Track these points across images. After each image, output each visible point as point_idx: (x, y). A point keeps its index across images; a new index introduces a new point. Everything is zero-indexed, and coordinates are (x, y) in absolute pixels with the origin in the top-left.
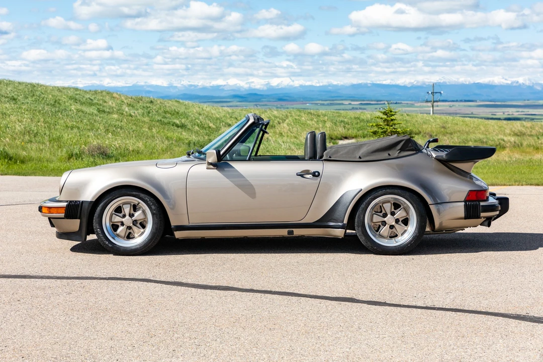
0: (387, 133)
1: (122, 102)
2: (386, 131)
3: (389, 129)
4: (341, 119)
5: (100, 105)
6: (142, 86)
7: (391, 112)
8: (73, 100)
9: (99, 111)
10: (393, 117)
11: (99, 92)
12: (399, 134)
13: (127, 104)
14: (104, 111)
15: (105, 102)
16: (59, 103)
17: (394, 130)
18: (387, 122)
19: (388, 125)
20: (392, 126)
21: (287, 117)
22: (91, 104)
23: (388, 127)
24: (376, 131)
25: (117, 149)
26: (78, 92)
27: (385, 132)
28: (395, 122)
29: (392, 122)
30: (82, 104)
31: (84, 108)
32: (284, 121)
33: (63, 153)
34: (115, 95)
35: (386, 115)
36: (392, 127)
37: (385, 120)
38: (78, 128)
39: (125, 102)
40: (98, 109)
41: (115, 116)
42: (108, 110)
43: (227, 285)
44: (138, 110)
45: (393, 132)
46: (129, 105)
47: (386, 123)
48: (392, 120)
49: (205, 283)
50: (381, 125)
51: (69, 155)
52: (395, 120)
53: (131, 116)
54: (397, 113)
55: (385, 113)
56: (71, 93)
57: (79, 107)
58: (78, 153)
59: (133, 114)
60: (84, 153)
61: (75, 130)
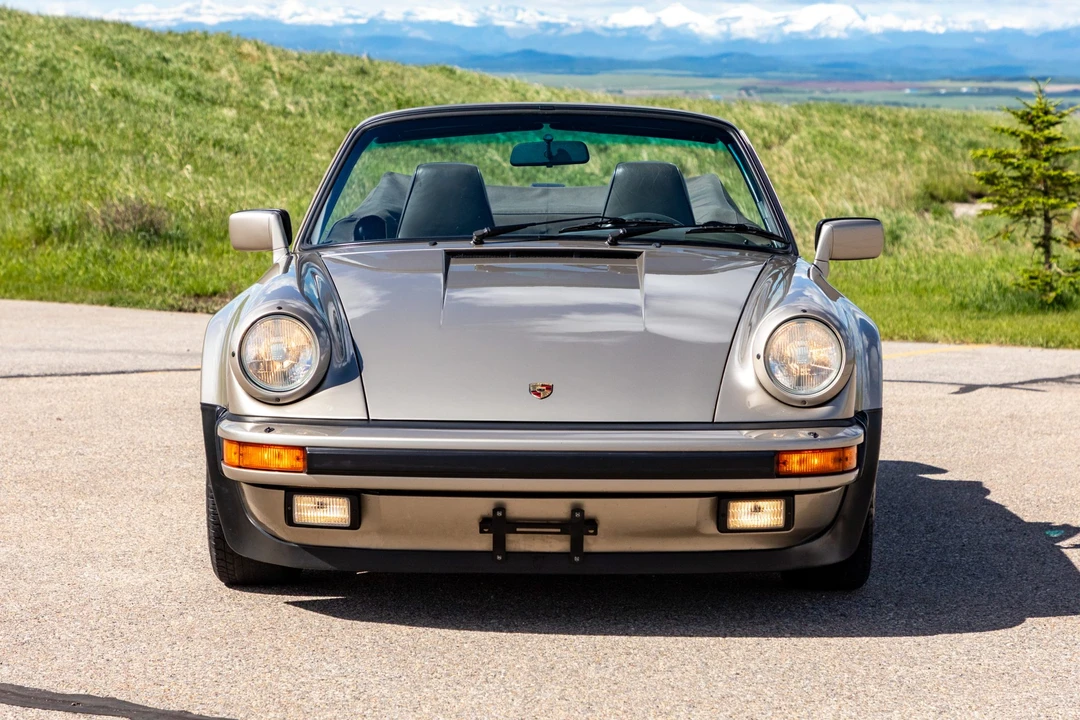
0: (1033, 181)
1: (266, 68)
2: (1029, 175)
3: (1037, 168)
4: (972, 136)
5: (191, 77)
6: (397, 25)
7: (1047, 113)
8: (103, 61)
9: (182, 98)
10: (1055, 131)
11: (197, 39)
12: (1071, 184)
13: (281, 75)
14: (198, 98)
15: (209, 68)
16: (54, 69)
17: (1052, 173)
18: (1034, 148)
19: (1033, 156)
20: (1047, 159)
21: (795, 126)
22: (159, 76)
23: (1034, 163)
24: (994, 175)
25: (199, 216)
26: (124, 37)
27: (1025, 178)
28: (1057, 147)
29: (1046, 148)
30: (131, 72)
31: (135, 87)
32: (783, 138)
33: (20, 224)
34: (247, 48)
35: (1031, 122)
36: (1047, 164)
37: (1026, 141)
38: (92, 146)
39: (275, 69)
40: (182, 89)
41: (229, 113)
42: (210, 93)
43: (113, 694)
44: (311, 95)
45: (1051, 178)
46: (285, 79)
47: (1030, 149)
48: (1049, 140)
49: (46, 685)
50: (1013, 156)
51: (39, 230)
52: (1059, 140)
53: (285, 113)
54: (1065, 119)
55: (1027, 118)
56: (102, 38)
57: (118, 81)
58: (68, 223)
59: (291, 108)
60: (89, 225)
61: (78, 152)
